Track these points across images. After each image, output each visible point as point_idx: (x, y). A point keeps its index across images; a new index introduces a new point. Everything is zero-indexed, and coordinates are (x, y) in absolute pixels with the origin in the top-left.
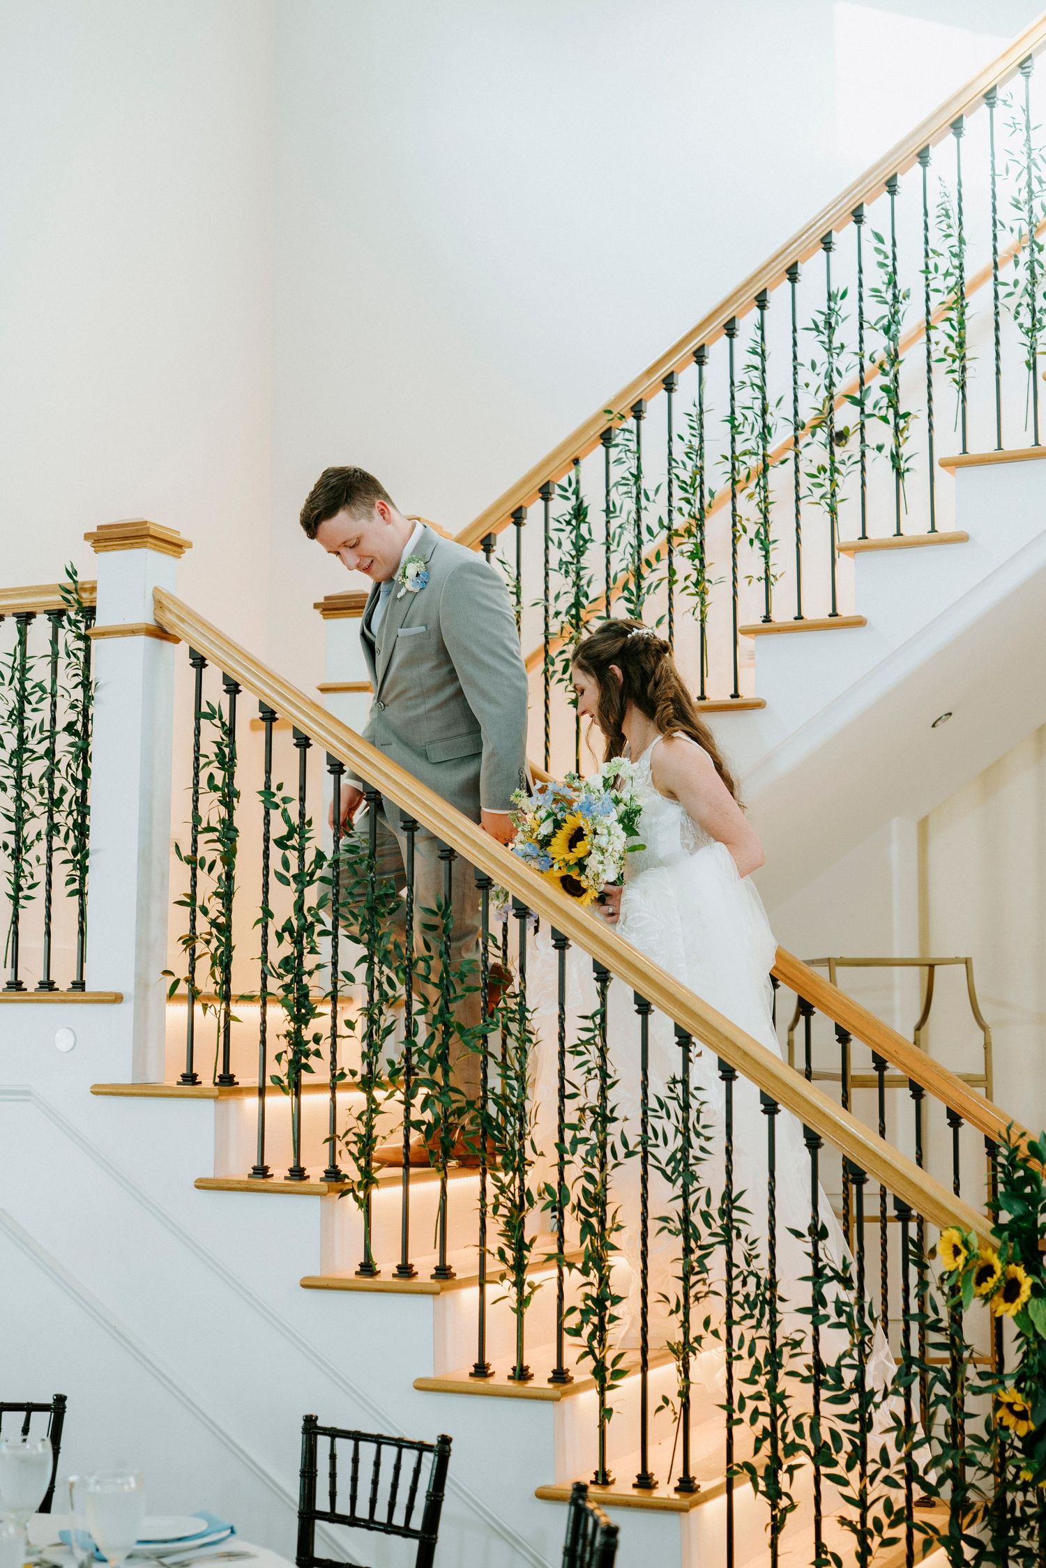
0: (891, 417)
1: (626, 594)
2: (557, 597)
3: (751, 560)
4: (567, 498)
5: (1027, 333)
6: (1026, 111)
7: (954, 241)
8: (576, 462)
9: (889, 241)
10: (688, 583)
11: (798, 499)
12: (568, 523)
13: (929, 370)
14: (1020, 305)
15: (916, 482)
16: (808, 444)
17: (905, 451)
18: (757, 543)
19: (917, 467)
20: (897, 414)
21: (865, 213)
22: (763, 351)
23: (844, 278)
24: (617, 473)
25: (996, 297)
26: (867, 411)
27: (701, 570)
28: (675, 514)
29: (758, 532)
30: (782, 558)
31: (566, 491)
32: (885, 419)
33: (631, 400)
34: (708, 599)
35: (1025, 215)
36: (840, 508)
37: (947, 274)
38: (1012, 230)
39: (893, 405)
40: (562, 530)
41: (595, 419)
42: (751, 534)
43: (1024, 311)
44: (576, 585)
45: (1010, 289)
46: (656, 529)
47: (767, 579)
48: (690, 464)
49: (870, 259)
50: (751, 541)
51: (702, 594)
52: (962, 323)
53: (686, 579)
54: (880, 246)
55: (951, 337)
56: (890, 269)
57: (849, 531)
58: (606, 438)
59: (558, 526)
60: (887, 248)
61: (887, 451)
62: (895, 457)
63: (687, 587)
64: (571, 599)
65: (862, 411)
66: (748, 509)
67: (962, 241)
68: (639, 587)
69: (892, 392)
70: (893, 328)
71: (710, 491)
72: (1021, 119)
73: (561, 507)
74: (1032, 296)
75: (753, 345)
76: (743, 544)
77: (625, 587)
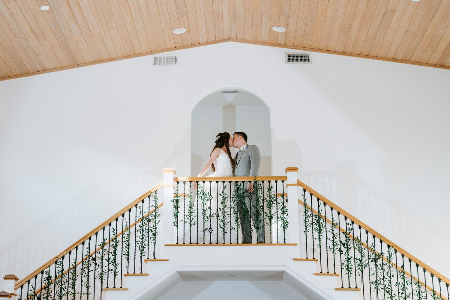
0: (114, 264)
1: (58, 295)
2: (44, 295)
3: (84, 289)
4: (47, 274)
5: (141, 251)
6: (143, 209)
7: (128, 232)
8: (49, 267)
9: (115, 230)
11: (95, 279)
12: (47, 279)
13: (122, 256)
14: (140, 246)
15: (118, 277)
16: (98, 268)
18: (86, 287)
19: (119, 274)
20: (115, 264)
21: (112, 224)
22: (90, 248)
23: (106, 236)
24: (57, 269)
25: (135, 244)
26: (110, 263)
27: (74, 291)
28: (70, 279)
29: (87, 285)
30: (91, 290)
33: (62, 255)
34: (75, 297)
35: (141, 229)
36: (103, 281)
37: (127, 238)
38: (139, 231)
39: (115, 262)
40: (46, 281)
41: (55, 258)
42: (85, 285)
44: (48, 292)
45: (138, 242)
46: (65, 282)
47: (88, 294)
48: (73, 269)
49: (112, 233)
51: (74, 296)
52: (129, 248)
54: (114, 231)
55: (126, 250)
56: (115, 235)
57: (105, 286)
58: (56, 263)
59: (45, 280)
60: (115, 231)
61: (113, 271)
62: (115, 272)
63: (71, 294)
64: (47, 295)
65: (108, 263)
66: (85, 279)
68: (61, 294)
69: (115, 259)
70: (116, 247)
71: (77, 275)
72: (142, 211)
73: (45, 276)
74: (142, 244)
75: (88, 247)
76: (83, 287)
77: (59, 294)
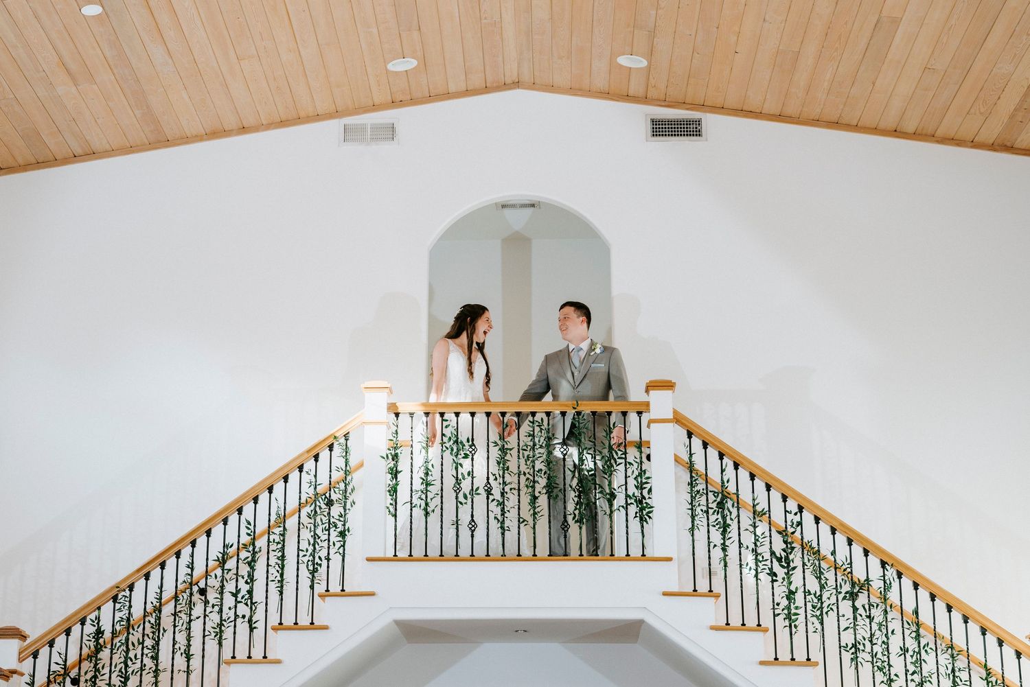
0: (249, 603)
1: (120, 674)
2: (86, 673)
3: (180, 661)
4: (95, 626)
5: (310, 573)
6: (315, 476)
7: (282, 529)
8: (99, 608)
9: (252, 524)
10: (151, 671)
11: (204, 636)
12: (94, 637)
13: (267, 585)
14: (309, 561)
15: (259, 633)
16: (211, 612)
17: (254, 619)
18: (184, 655)
19: (260, 625)
20: (251, 602)
22: (193, 567)
23: (232, 538)
24: (118, 615)
25: (298, 556)
26: (239, 599)
27: (157, 665)
28: (146, 638)
29: (185, 650)
30: (195, 663)
31: (94, 622)
32: (246, 604)
33: (129, 582)
34: (159, 679)
35: (312, 521)
36: (224, 642)
37: (278, 543)
38: (307, 527)
39: (251, 598)
40: (90, 641)
41: (112, 589)
42: (182, 651)
43: (310, 563)
44: (95, 667)
45: (305, 553)
46: (136, 644)
47: (188, 672)
48: (154, 615)
49: (244, 531)
50: (182, 654)
51: (156, 677)
52: (283, 566)
53: (150, 669)
54: (248, 526)
55: (278, 571)
56: (252, 537)
57: (227, 655)
58: (115, 599)
59: (89, 638)
60: (252, 527)
61: (246, 619)
62: (250, 621)
63: (150, 672)
64: (92, 674)
65: (236, 600)
66: (181, 638)
67: (285, 529)
68: (126, 672)
69: (250, 592)
70: (253, 563)
71: (164, 629)
72: (314, 480)
73: (90, 629)
74: (314, 558)
75: (188, 563)
76: (177, 655)
77: (120, 671)
